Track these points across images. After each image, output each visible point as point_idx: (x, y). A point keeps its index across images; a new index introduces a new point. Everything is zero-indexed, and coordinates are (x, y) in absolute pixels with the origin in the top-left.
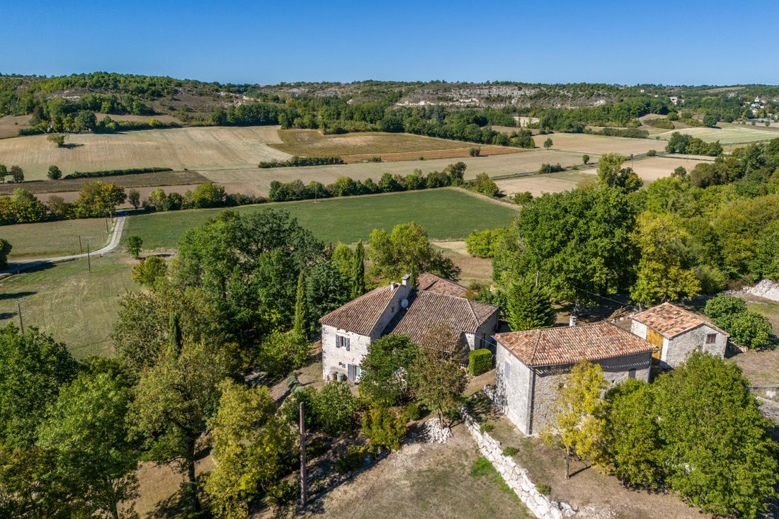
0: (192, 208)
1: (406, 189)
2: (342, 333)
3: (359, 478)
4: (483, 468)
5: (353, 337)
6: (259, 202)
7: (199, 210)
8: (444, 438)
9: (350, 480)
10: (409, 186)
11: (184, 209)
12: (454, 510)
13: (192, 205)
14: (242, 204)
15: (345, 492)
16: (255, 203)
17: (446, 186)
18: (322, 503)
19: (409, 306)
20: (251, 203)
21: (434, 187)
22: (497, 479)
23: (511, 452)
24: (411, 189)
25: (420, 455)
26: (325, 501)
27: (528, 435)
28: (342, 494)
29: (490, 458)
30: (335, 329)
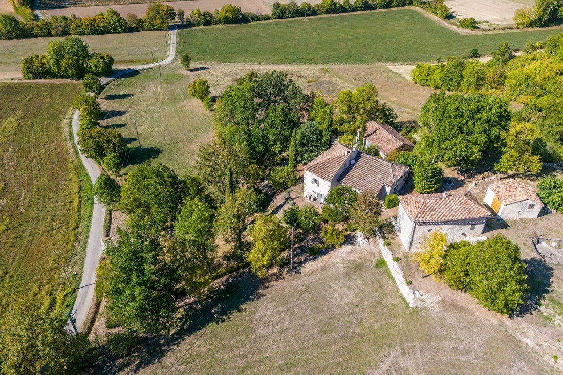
0: (219, 24)
1: (375, 8)
2: (315, 177)
3: (319, 259)
4: (381, 263)
5: (321, 180)
6: (265, 20)
7: (223, 26)
8: (364, 245)
9: (314, 259)
10: (378, 6)
11: (214, 24)
12: (363, 284)
13: (219, 22)
14: (253, 21)
15: (312, 265)
16: (262, 20)
17: (408, 5)
18: (300, 269)
19: (354, 164)
20: (259, 20)
21: (398, 6)
22: (388, 271)
23: (397, 259)
24: (380, 8)
25: (351, 252)
26: (302, 268)
27: (408, 251)
28: (309, 267)
29: (386, 260)
30: (311, 174)
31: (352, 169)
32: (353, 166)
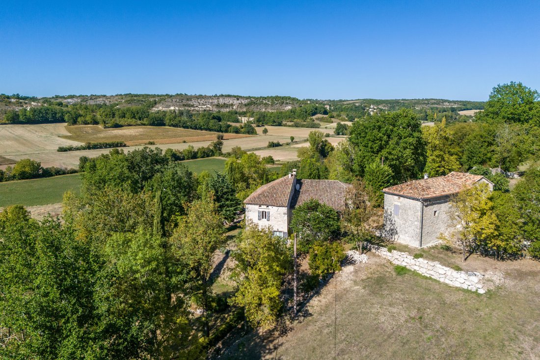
0: (13, 180)
1: (183, 159)
2: (264, 208)
3: (324, 291)
4: (401, 271)
5: (273, 210)
6: (71, 173)
7: (19, 181)
8: (366, 259)
9: (318, 293)
10: (186, 157)
11: (6, 181)
13: (14, 177)
14: (57, 175)
15: (320, 301)
16: (68, 173)
17: (211, 156)
18: (307, 311)
19: (300, 189)
20: (64, 173)
21: (203, 157)
22: (415, 274)
23: (417, 256)
24: (187, 159)
25: (356, 272)
26: (309, 308)
27: (420, 248)
28: (316, 303)
29: (404, 264)
30: (257, 207)
31: (299, 194)
32: (299, 192)
